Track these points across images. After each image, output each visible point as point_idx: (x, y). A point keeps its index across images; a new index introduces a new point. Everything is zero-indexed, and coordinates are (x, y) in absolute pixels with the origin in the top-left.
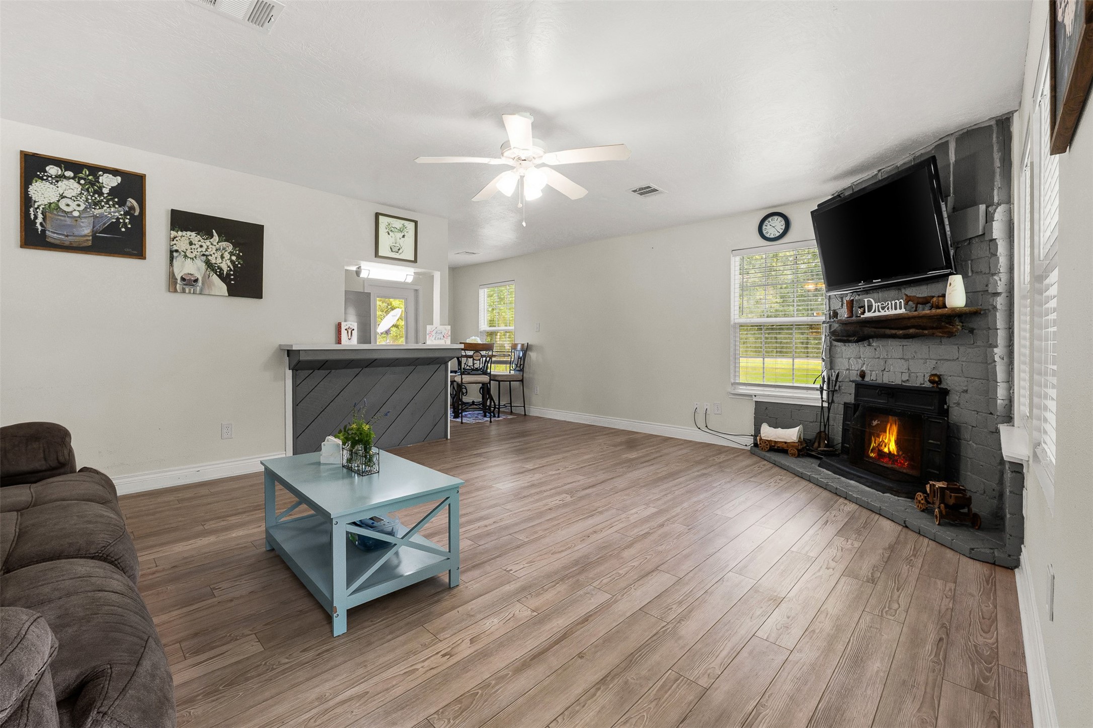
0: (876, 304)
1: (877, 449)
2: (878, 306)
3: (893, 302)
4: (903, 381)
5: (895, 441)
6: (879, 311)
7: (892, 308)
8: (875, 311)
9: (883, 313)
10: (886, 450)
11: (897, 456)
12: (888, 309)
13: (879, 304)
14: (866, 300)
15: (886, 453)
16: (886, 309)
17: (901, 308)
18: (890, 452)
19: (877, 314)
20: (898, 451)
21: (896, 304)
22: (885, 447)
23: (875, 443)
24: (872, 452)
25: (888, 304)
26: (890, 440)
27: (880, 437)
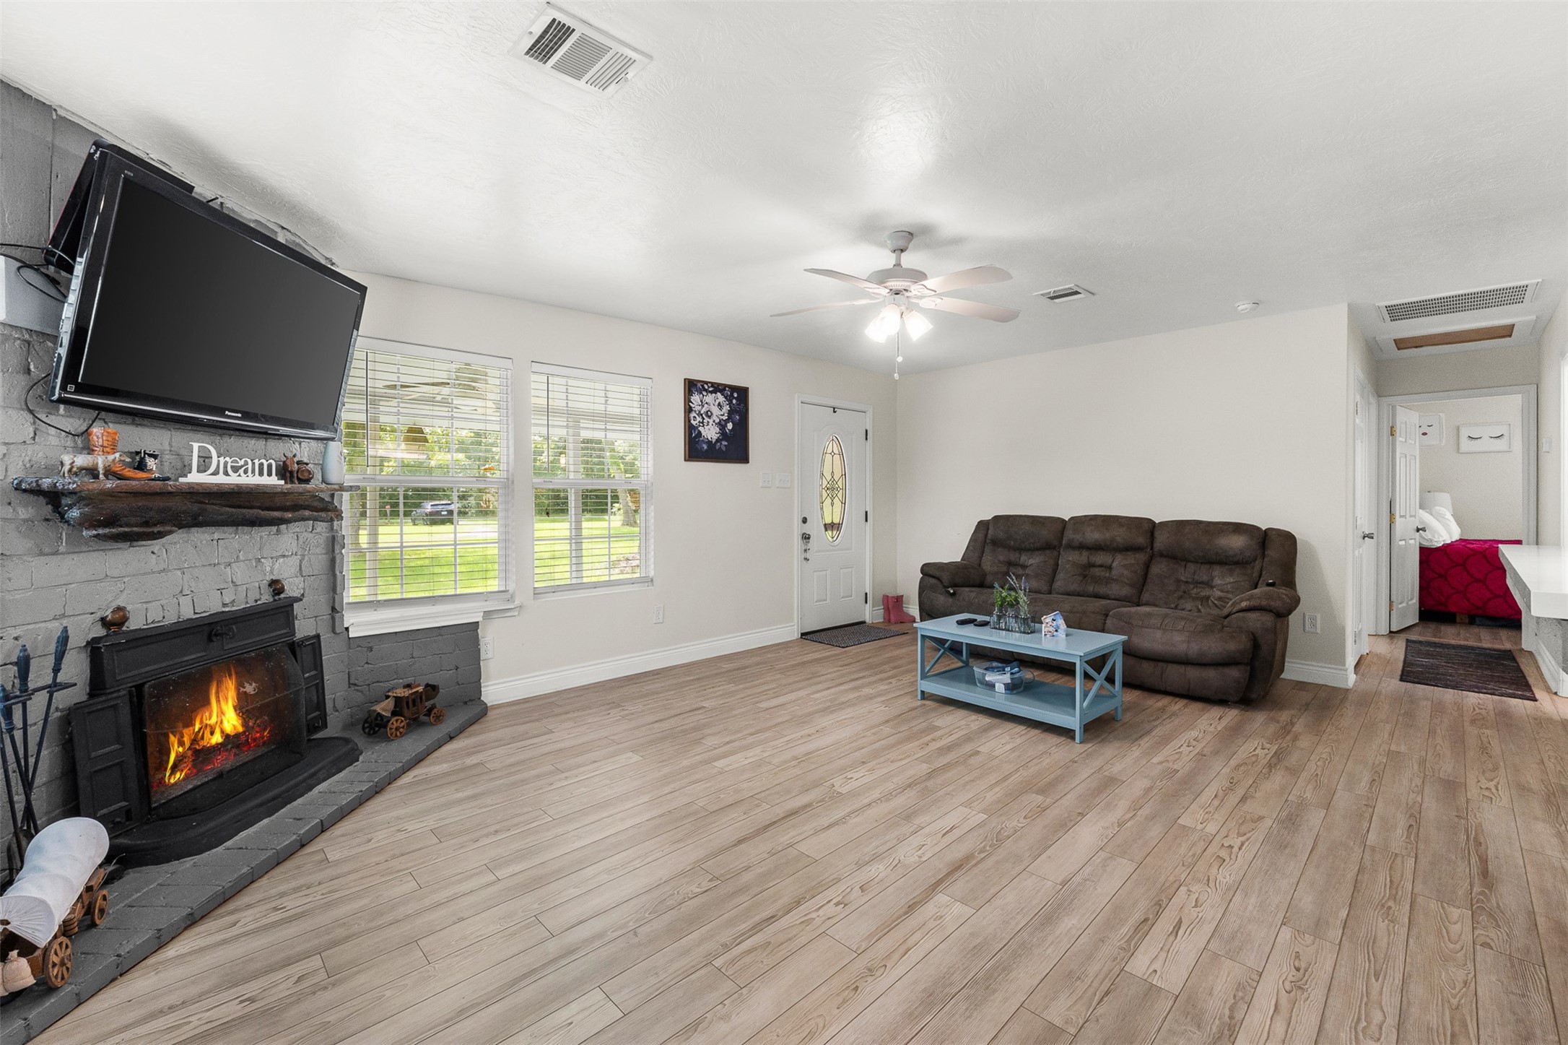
0: (222, 459)
2: (226, 463)
3: (256, 462)
4: (225, 605)
5: (235, 709)
6: (226, 473)
7: (253, 472)
8: (216, 473)
9: (234, 479)
10: (217, 738)
11: (244, 732)
12: (246, 472)
13: (227, 459)
14: (196, 446)
16: (241, 471)
17: (270, 474)
18: (227, 737)
19: (221, 479)
20: (245, 724)
21: (261, 465)
22: (212, 733)
23: (181, 743)
24: (175, 768)
25: (246, 463)
26: (223, 713)
27: (194, 725)
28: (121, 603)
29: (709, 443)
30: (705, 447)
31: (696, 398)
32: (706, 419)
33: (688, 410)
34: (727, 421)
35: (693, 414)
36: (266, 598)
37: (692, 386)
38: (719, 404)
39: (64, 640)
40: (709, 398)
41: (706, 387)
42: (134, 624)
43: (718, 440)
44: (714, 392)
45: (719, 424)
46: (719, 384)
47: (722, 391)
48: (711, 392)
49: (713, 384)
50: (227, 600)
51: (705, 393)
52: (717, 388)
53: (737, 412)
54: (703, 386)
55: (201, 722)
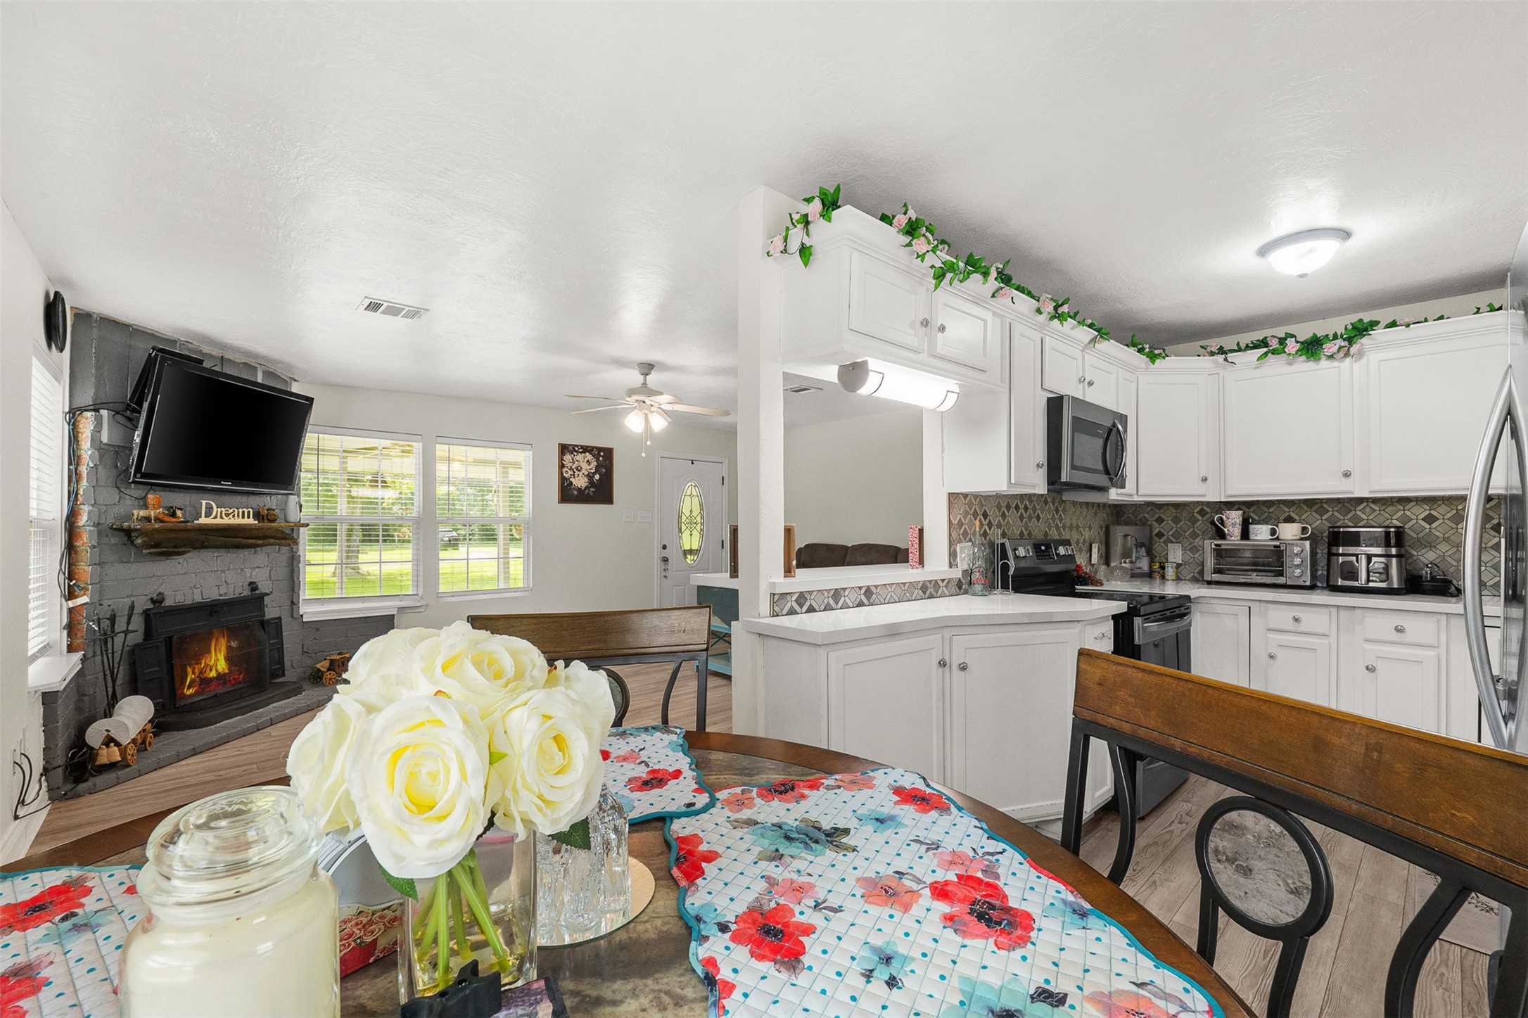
0: (219, 510)
1: (198, 679)
2: (221, 512)
3: (241, 510)
5: (225, 658)
6: (222, 518)
7: (238, 516)
8: (215, 517)
9: (226, 521)
10: (213, 674)
11: (228, 674)
12: (234, 516)
13: (223, 509)
14: (204, 502)
15: (213, 678)
16: (231, 516)
17: (249, 517)
18: (219, 674)
19: (218, 521)
20: (229, 668)
21: (243, 512)
22: (211, 670)
23: (194, 673)
24: (189, 687)
25: (234, 511)
26: (218, 660)
27: (201, 664)
28: (161, 590)
29: (579, 490)
30: (576, 493)
31: (568, 457)
32: (577, 473)
33: (562, 466)
34: (594, 474)
35: (564, 470)
36: (247, 593)
37: (564, 449)
38: (588, 461)
39: (132, 608)
40: (579, 457)
41: (577, 449)
42: (169, 602)
43: (586, 488)
44: (584, 452)
45: (588, 475)
46: (587, 447)
47: (589, 452)
48: (581, 453)
49: (582, 447)
50: (222, 593)
51: (575, 453)
52: (586, 449)
53: (603, 466)
54: (574, 448)
55: (205, 663)
